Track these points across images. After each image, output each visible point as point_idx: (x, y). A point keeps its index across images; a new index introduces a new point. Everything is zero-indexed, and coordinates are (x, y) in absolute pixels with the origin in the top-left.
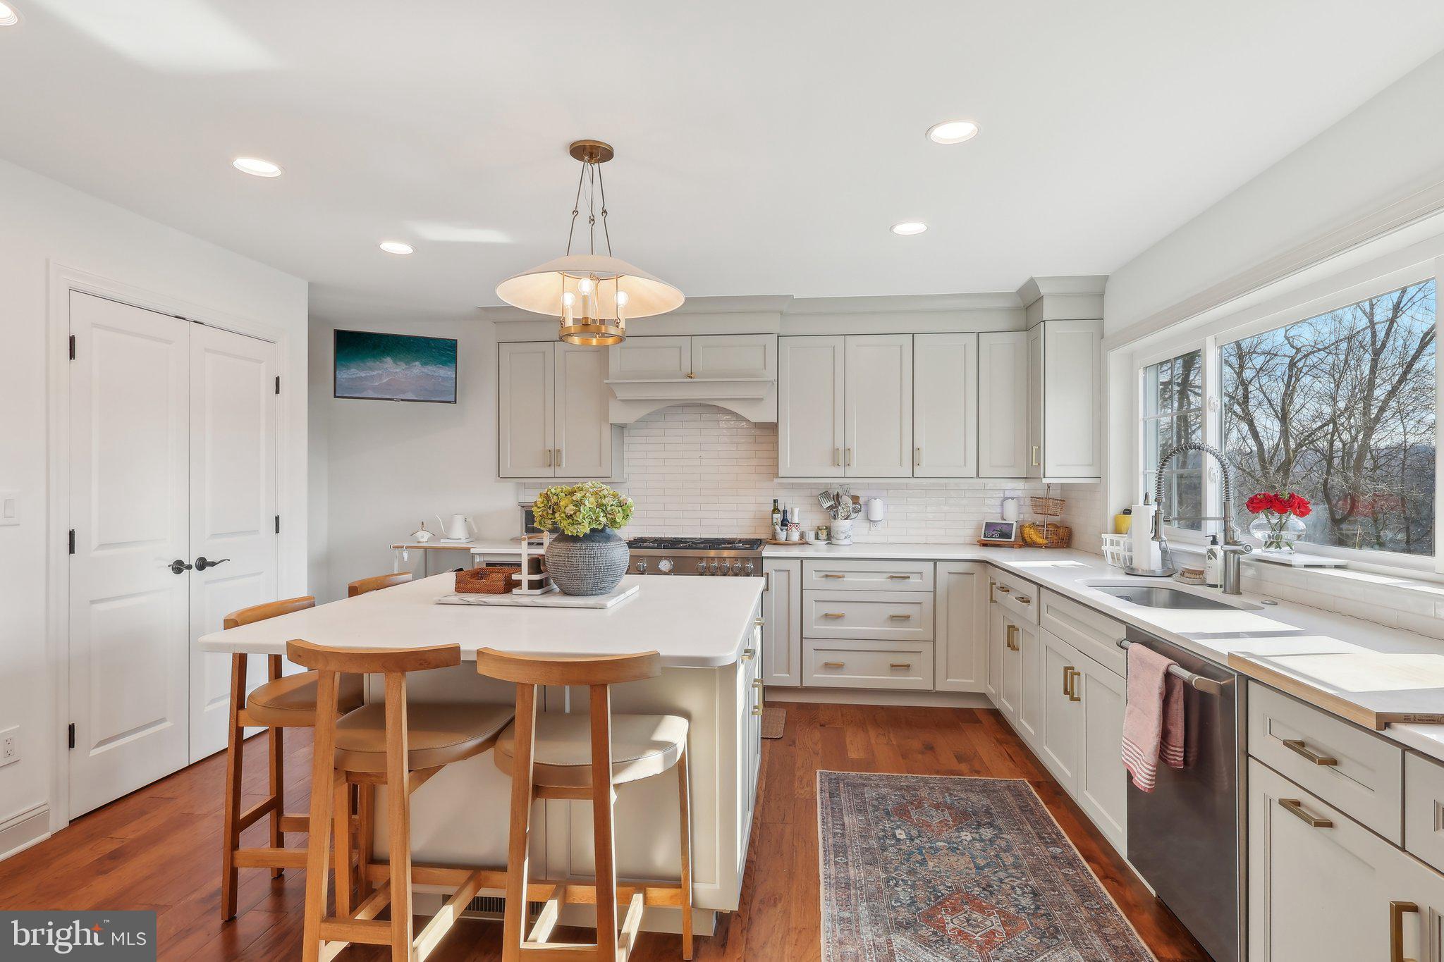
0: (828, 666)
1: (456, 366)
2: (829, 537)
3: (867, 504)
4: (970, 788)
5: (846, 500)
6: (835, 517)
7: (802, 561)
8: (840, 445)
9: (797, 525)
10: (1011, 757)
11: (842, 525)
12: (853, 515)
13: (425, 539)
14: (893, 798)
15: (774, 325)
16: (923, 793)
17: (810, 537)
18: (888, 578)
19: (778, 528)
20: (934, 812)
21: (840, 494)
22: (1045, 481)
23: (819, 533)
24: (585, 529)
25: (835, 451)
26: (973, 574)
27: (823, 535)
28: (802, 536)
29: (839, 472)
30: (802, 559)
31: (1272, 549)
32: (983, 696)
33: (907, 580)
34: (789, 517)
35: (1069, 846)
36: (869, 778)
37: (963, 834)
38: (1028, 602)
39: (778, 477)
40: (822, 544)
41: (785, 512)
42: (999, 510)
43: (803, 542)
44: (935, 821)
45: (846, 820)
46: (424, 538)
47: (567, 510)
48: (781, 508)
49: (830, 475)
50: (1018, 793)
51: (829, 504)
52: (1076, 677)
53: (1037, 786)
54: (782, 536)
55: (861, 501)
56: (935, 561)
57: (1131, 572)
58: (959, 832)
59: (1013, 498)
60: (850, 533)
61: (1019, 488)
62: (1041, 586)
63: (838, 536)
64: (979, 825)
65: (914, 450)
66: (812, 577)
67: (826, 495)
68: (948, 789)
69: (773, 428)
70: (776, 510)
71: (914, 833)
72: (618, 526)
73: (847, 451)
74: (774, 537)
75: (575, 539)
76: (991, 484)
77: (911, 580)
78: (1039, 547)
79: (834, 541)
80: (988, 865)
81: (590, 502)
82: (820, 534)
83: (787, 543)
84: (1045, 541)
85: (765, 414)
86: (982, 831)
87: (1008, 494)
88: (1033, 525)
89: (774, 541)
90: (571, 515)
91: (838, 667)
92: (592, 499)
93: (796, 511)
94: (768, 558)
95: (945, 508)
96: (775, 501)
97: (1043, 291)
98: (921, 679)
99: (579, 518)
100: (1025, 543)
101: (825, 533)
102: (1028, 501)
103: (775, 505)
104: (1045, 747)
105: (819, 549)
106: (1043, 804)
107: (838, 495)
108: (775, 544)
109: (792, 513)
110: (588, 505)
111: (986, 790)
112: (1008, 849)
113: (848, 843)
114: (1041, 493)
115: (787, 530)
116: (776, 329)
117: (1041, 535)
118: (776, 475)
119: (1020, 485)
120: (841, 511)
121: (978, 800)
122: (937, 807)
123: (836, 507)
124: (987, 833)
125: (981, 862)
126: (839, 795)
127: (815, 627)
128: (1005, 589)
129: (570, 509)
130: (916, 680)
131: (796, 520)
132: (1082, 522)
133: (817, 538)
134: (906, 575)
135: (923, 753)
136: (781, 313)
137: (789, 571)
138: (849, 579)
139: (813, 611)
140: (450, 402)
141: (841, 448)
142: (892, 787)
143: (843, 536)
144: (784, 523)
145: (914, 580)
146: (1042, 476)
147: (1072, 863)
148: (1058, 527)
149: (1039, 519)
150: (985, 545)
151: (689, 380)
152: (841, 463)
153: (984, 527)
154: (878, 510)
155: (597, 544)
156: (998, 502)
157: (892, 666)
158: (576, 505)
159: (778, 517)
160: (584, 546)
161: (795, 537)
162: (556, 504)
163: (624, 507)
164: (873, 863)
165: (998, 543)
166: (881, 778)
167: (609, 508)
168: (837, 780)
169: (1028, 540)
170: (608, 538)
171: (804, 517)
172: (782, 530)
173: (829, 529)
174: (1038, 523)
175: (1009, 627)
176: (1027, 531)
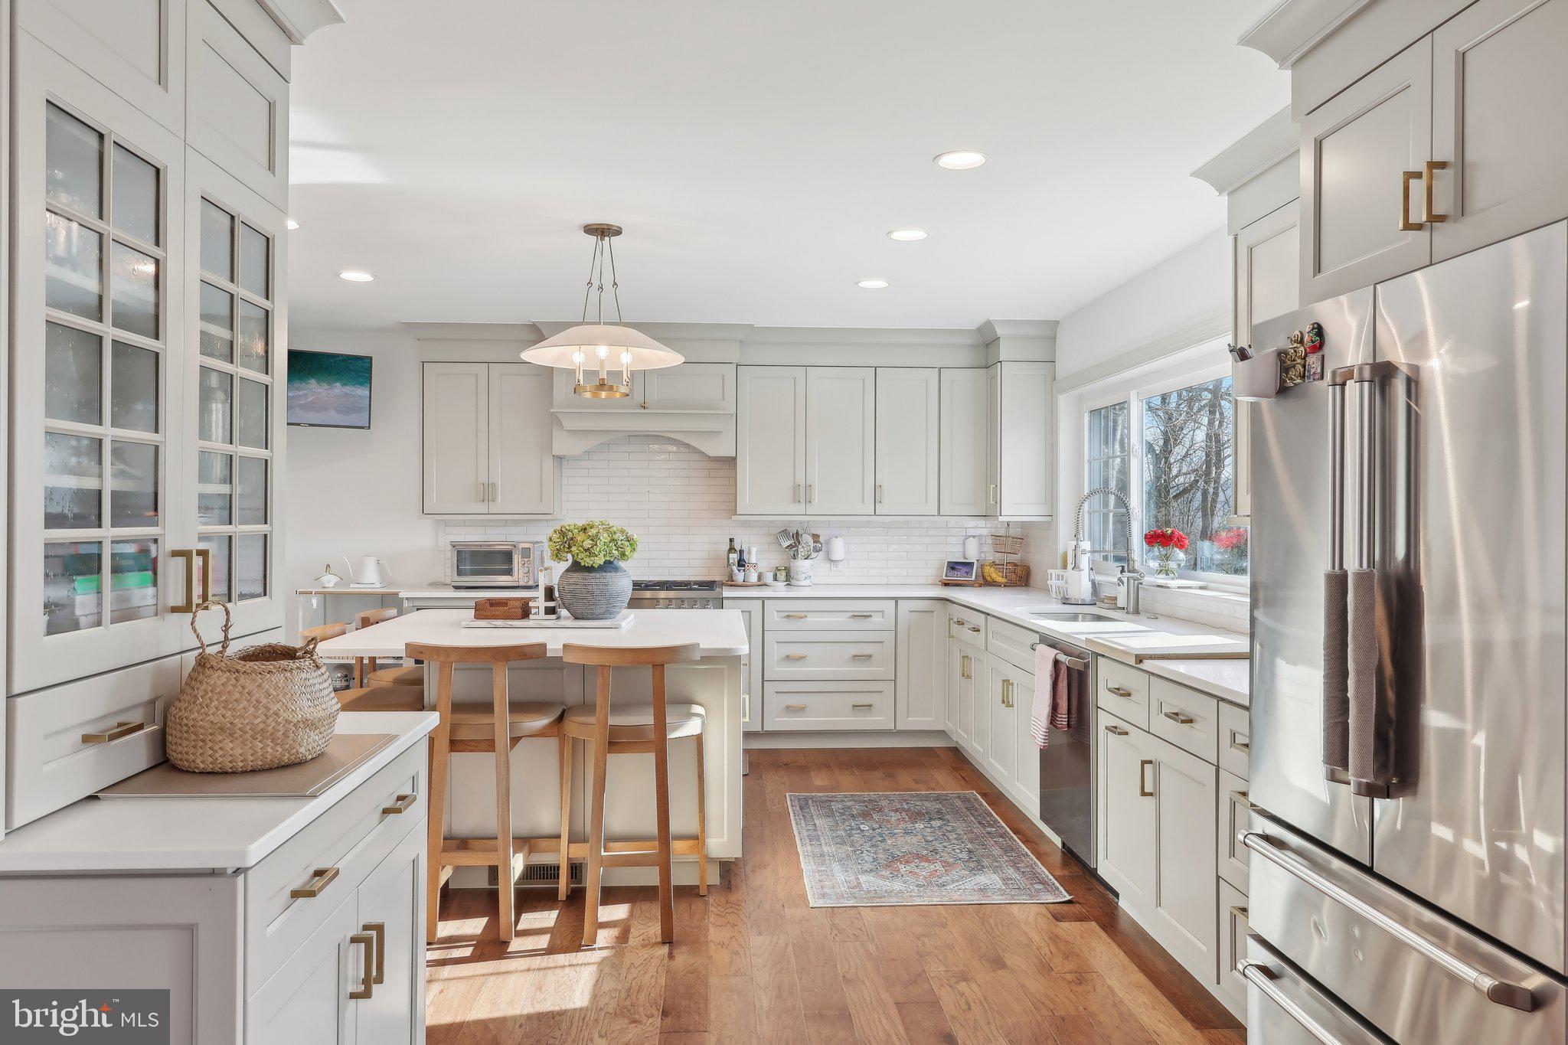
0: (790, 710)
1: (371, 386)
2: (788, 578)
3: (828, 542)
4: (927, 798)
5: (807, 539)
6: (794, 557)
7: (763, 602)
8: (801, 480)
9: (755, 566)
10: (964, 779)
11: (802, 566)
12: (814, 555)
13: (331, 584)
14: (857, 808)
15: (734, 354)
16: (884, 803)
17: (769, 578)
18: (850, 617)
19: (735, 568)
20: (893, 814)
21: (801, 532)
22: (1001, 519)
23: (778, 573)
24: (599, 561)
25: (796, 487)
26: (933, 612)
27: (782, 576)
28: (760, 577)
29: (800, 509)
30: (763, 600)
31: (1161, 576)
32: (942, 734)
33: (868, 619)
34: (746, 557)
35: (1002, 827)
36: (835, 796)
37: (917, 825)
38: (979, 631)
39: (735, 514)
40: (781, 585)
41: (741, 552)
42: (960, 549)
43: (761, 584)
44: (893, 819)
45: (817, 822)
46: (330, 582)
47: (585, 544)
48: (737, 547)
49: (789, 512)
50: (966, 800)
51: (788, 543)
52: (1011, 686)
53: (984, 795)
54: (739, 577)
55: (821, 539)
56: (896, 599)
57: (1066, 601)
58: (912, 823)
59: (974, 537)
60: (810, 573)
61: (983, 528)
62: (988, 614)
63: (798, 577)
64: (931, 819)
65: (876, 488)
66: (773, 617)
67: (785, 533)
68: (905, 800)
69: (731, 462)
70: (732, 549)
71: (876, 826)
72: (626, 558)
73: (808, 487)
74: (731, 578)
75: (590, 569)
76: (952, 521)
77: (872, 619)
78: (998, 586)
79: (793, 582)
80: (936, 840)
81: (604, 537)
82: (778, 575)
83: (745, 585)
84: (1004, 580)
85: (722, 448)
86: (932, 822)
87: (971, 532)
88: (994, 564)
89: (731, 583)
90: (588, 549)
91: (800, 710)
92: (605, 535)
93: (754, 550)
94: (728, 598)
95: (909, 547)
96: (731, 540)
97: (1000, 332)
98: (882, 718)
99: (596, 550)
100: (986, 583)
101: (784, 573)
102: (989, 541)
103: (731, 545)
104: (991, 760)
105: (780, 589)
106: (987, 805)
107: (797, 533)
108: (731, 586)
109: (749, 553)
110: (603, 540)
111: (938, 799)
112: (953, 830)
113: (819, 833)
114: (1002, 532)
115: (744, 570)
116: (736, 359)
117: (1001, 574)
118: (734, 512)
119: (981, 522)
120: (802, 550)
121: (932, 806)
122: (896, 811)
123: (796, 546)
124: (936, 823)
125: (930, 839)
126: (809, 808)
127: (776, 669)
128: (960, 623)
129: (588, 544)
130: (878, 720)
131: (753, 560)
132: (1038, 560)
133: (775, 579)
134: (868, 614)
135: (884, 779)
136: (741, 342)
137: (750, 612)
138: (812, 619)
139: (774, 652)
140: (363, 428)
141: (803, 485)
142: (855, 801)
143: (804, 576)
144: (741, 563)
145: (876, 619)
146: (998, 514)
147: (1003, 835)
148: (1017, 566)
149: (999, 557)
150: (946, 585)
151: (643, 411)
152: (803, 500)
153: (945, 568)
154: (839, 548)
155: (609, 574)
156: (960, 541)
157: (854, 706)
158: (593, 540)
159: (734, 557)
160: (598, 575)
161: (753, 578)
162: (572, 539)
163: (632, 542)
164: (844, 843)
165: (959, 582)
166: (845, 796)
167: (619, 543)
168: (806, 799)
169: (989, 579)
170: (616, 569)
171: (762, 557)
172: (739, 570)
173: (788, 570)
174: (997, 562)
175: (964, 657)
176: (987, 569)
